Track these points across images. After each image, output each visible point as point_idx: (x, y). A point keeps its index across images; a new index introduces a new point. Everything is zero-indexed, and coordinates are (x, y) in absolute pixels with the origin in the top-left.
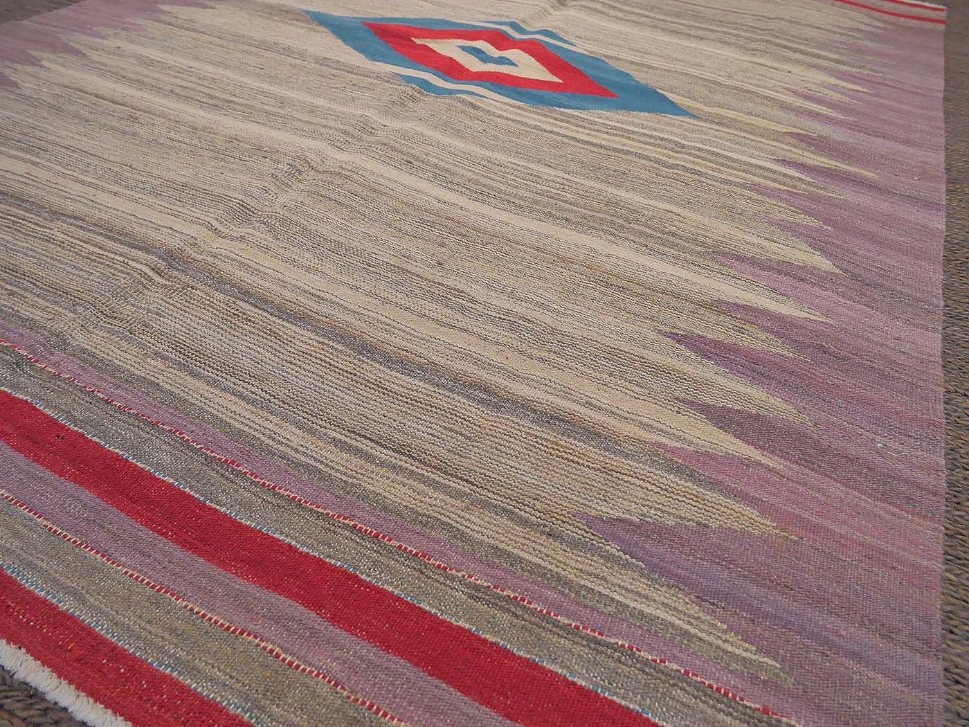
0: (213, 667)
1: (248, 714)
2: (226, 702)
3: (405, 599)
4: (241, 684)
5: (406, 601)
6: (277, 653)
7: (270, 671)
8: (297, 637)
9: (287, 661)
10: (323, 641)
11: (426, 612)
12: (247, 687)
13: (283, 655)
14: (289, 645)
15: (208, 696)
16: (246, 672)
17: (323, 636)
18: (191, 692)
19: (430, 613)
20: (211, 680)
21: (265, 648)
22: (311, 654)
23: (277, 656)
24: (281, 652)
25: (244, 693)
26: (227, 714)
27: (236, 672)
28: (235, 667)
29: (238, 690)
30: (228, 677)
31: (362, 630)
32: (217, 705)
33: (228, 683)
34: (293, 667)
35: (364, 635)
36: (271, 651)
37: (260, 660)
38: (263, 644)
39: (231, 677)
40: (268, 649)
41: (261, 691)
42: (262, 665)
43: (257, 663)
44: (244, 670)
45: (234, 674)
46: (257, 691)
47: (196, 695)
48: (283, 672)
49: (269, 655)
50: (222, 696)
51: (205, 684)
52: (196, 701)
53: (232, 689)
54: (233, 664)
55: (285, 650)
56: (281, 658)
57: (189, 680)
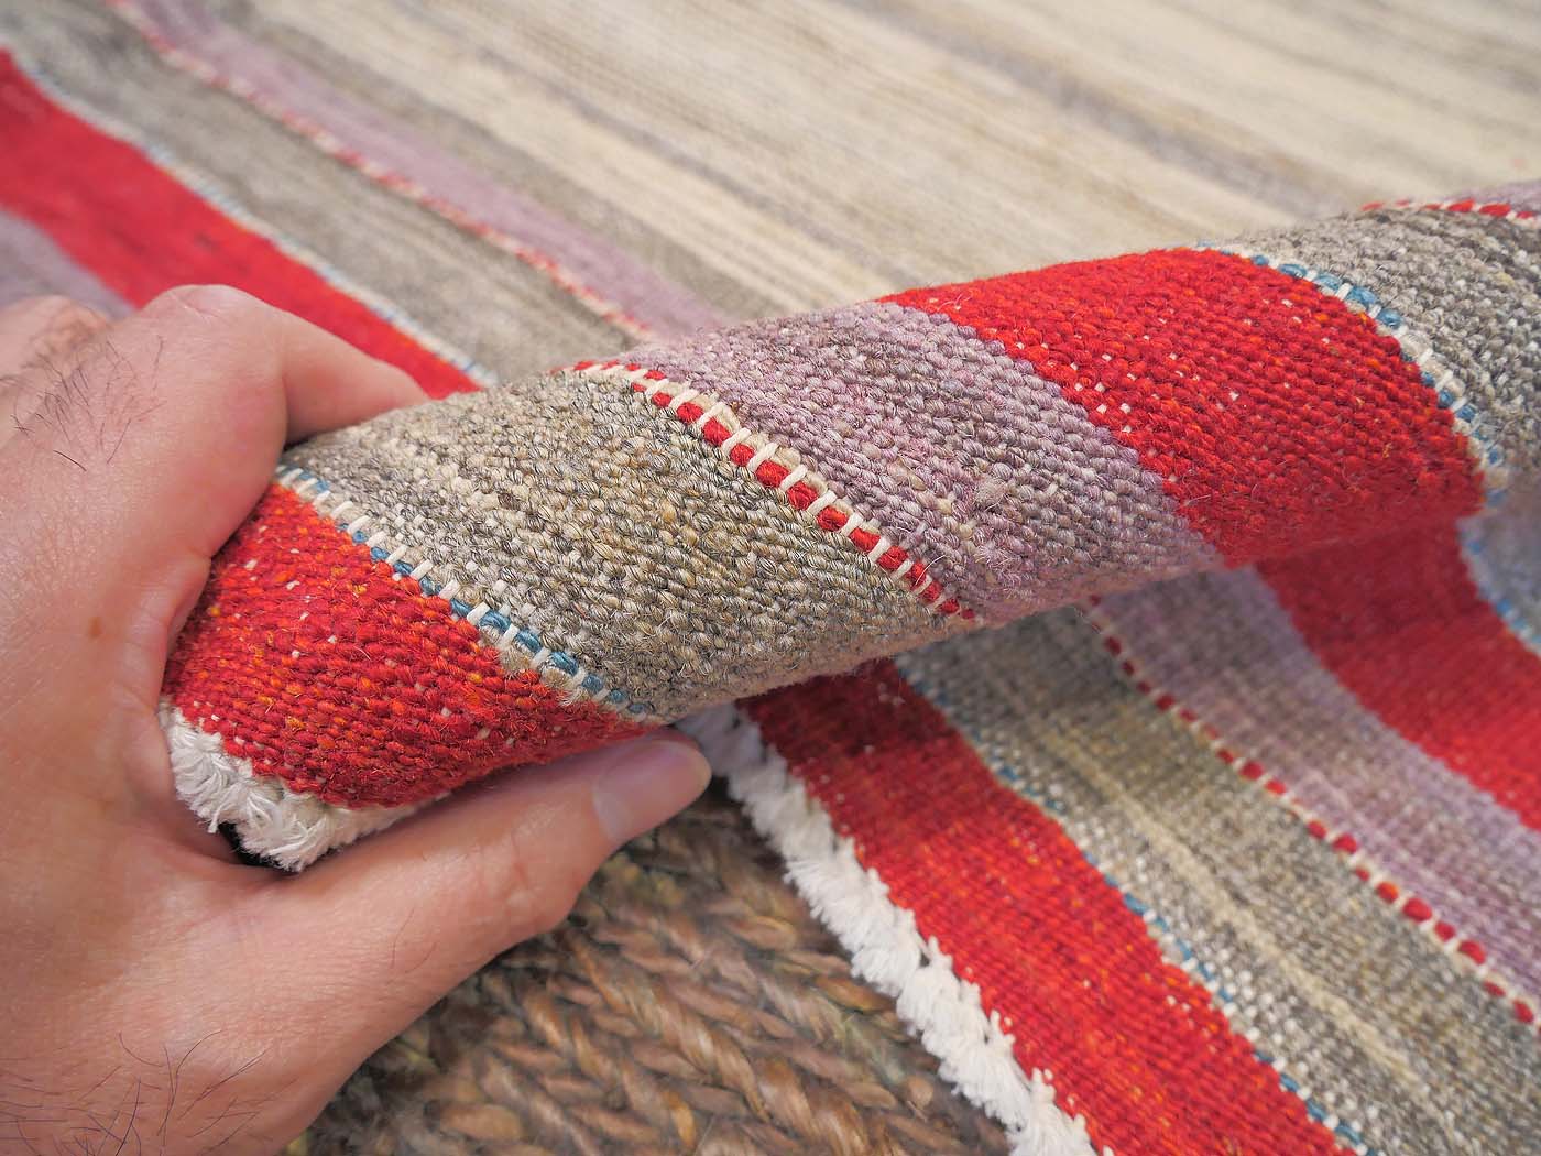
0: (443, 457)
1: (582, 674)
2: (482, 609)
3: (1328, 292)
4: (546, 537)
5: (1329, 300)
6: (713, 422)
7: (674, 496)
8: (808, 367)
9: (754, 463)
10: (927, 396)
11: (1416, 377)
12: (575, 556)
13: (740, 435)
14: (772, 398)
15: (404, 567)
16: (569, 485)
17: (932, 375)
18: (345, 548)
19: (1431, 384)
20: (424, 506)
21: (662, 400)
22: (870, 448)
23: (715, 435)
24: (728, 418)
25: (560, 579)
26: (491, 666)
27: (530, 480)
28: (525, 464)
29: (532, 560)
30: (493, 499)
31: (1118, 389)
32: (445, 610)
33: (491, 522)
34: (781, 491)
35: (1125, 419)
36: (689, 413)
37: (638, 442)
38: (654, 387)
39: (508, 500)
40: (675, 404)
41: (637, 581)
42: (641, 467)
43: (622, 457)
44: (561, 476)
45: (520, 491)
46: (616, 576)
47: (362, 563)
48: (736, 510)
49: (678, 426)
50: (469, 580)
51: (400, 521)
52: (357, 582)
53: (509, 553)
54: (520, 451)
55: (753, 417)
56: (727, 445)
57: (349, 504)
